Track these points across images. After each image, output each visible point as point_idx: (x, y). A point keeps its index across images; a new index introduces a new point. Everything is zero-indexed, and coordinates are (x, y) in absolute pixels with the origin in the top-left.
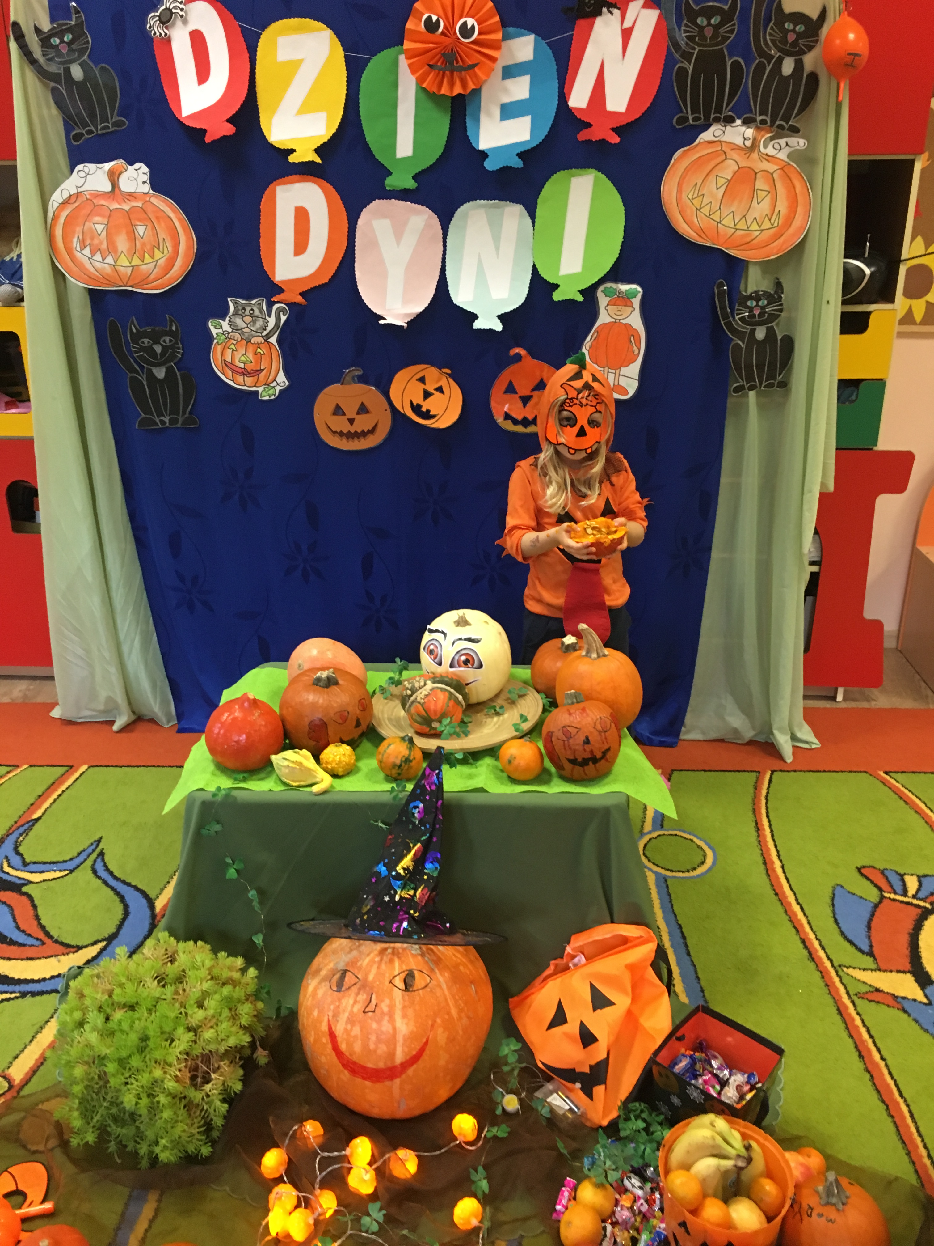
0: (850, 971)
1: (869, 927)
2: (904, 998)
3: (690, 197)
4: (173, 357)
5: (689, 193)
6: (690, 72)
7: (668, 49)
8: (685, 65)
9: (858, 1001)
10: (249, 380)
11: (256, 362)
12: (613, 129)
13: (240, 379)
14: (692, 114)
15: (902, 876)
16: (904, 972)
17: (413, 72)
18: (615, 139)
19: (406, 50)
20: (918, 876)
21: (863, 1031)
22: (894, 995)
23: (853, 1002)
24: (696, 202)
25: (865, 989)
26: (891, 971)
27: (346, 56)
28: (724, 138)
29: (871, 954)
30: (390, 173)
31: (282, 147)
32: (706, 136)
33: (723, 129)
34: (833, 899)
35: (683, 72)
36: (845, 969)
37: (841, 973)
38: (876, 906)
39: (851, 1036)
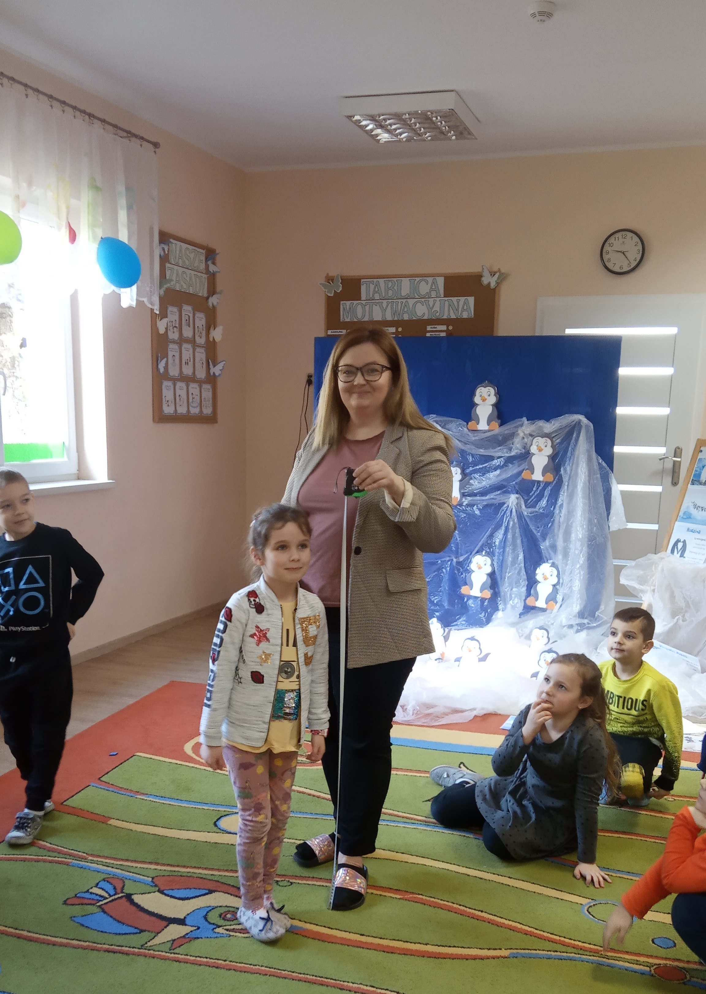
0: (149, 944)
1: (120, 922)
2: (187, 934)
9: (175, 951)
15: (88, 891)
16: (168, 926)
20: (95, 887)
21: (198, 959)
22: (181, 937)
23: (174, 954)
25: (169, 945)
26: (163, 930)
29: (142, 931)
34: (82, 925)
36: (146, 945)
37: (148, 948)
38: (104, 912)
39: (200, 965)
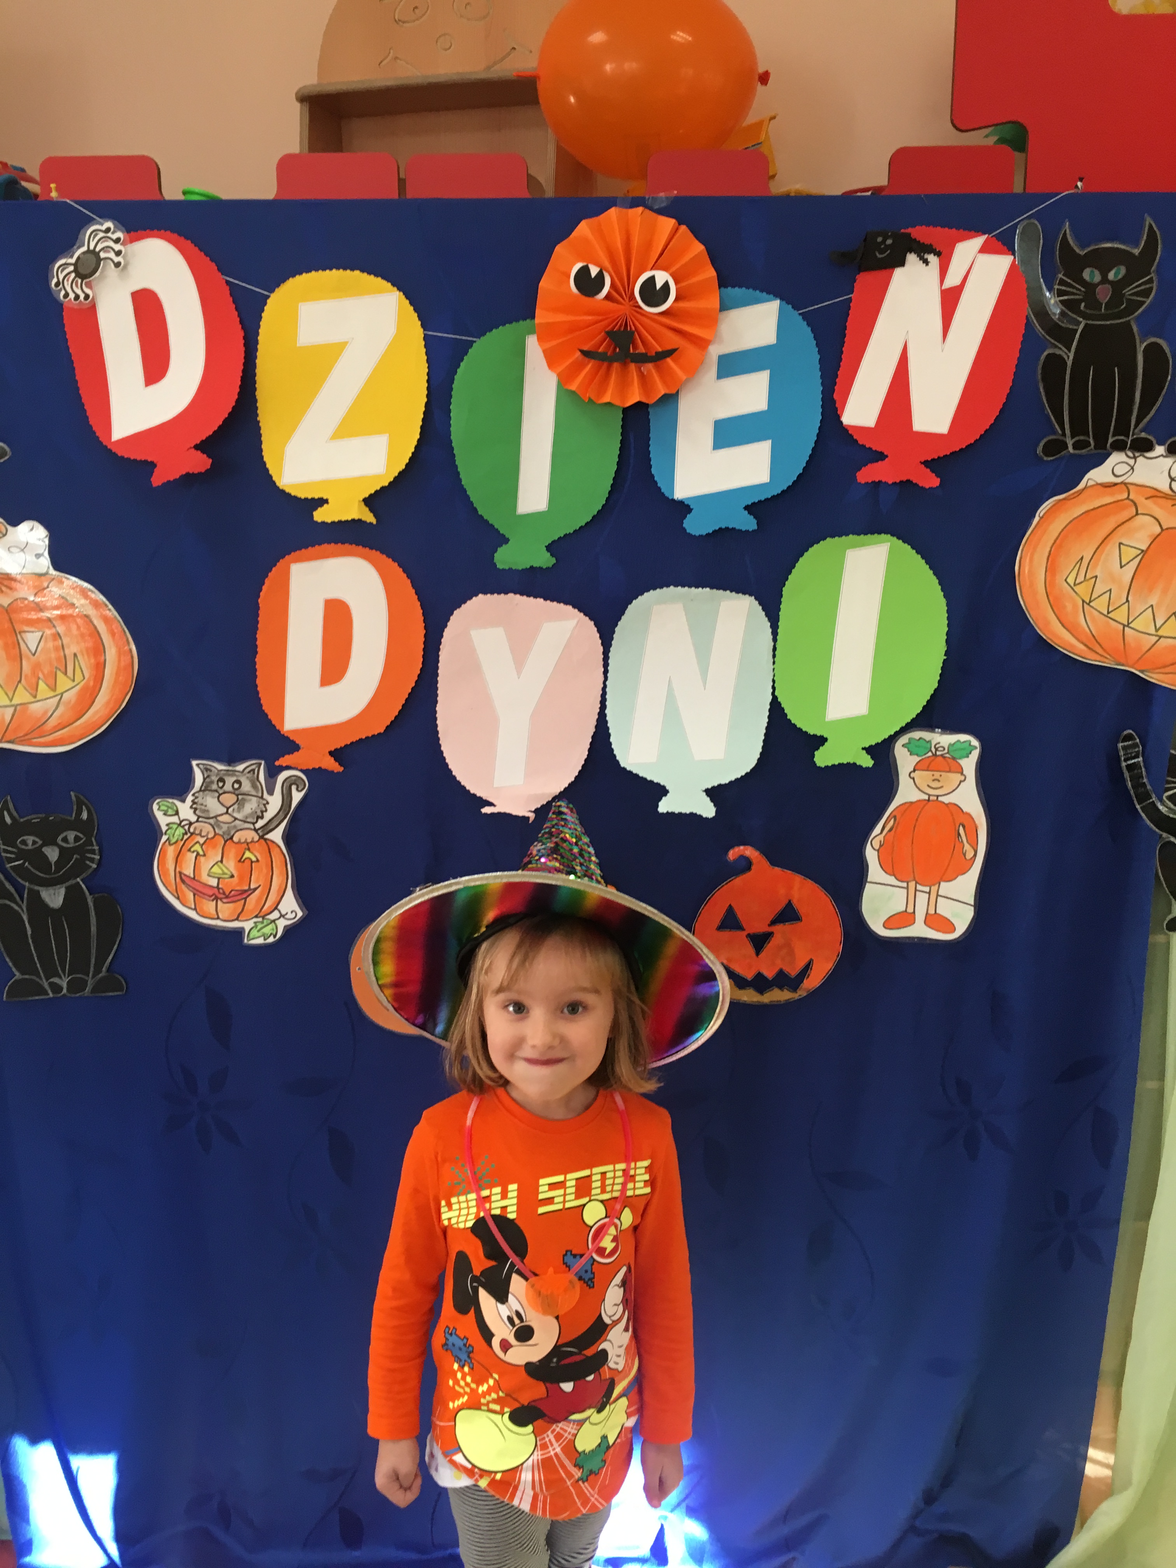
3: (1071, 580)
4: (79, 868)
5: (1068, 574)
6: (1069, 363)
7: (1028, 325)
8: (1061, 351)
10: (226, 909)
11: (241, 878)
12: (926, 463)
13: (210, 906)
14: (1072, 437)
17: (551, 364)
18: (930, 481)
19: (540, 324)
24: (1083, 590)
27: (426, 338)
28: (1134, 478)
30: (504, 540)
31: (302, 495)
32: (1098, 475)
33: (1132, 462)
35: (1055, 364)
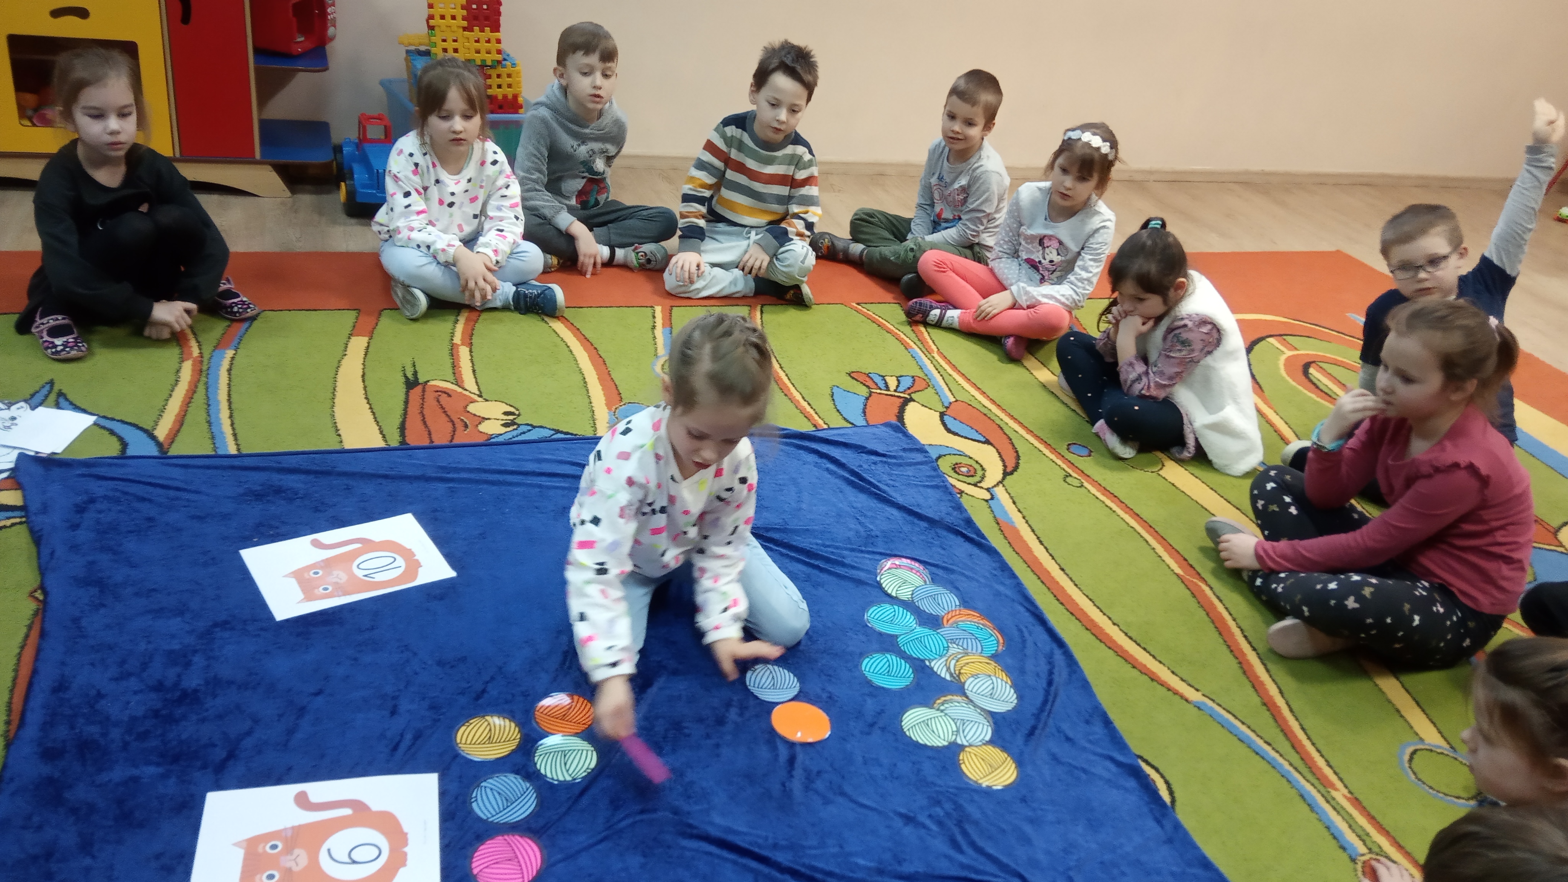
1: (864, 412)
15: (883, 377)
20: (897, 377)
34: (832, 396)
38: (867, 399)
